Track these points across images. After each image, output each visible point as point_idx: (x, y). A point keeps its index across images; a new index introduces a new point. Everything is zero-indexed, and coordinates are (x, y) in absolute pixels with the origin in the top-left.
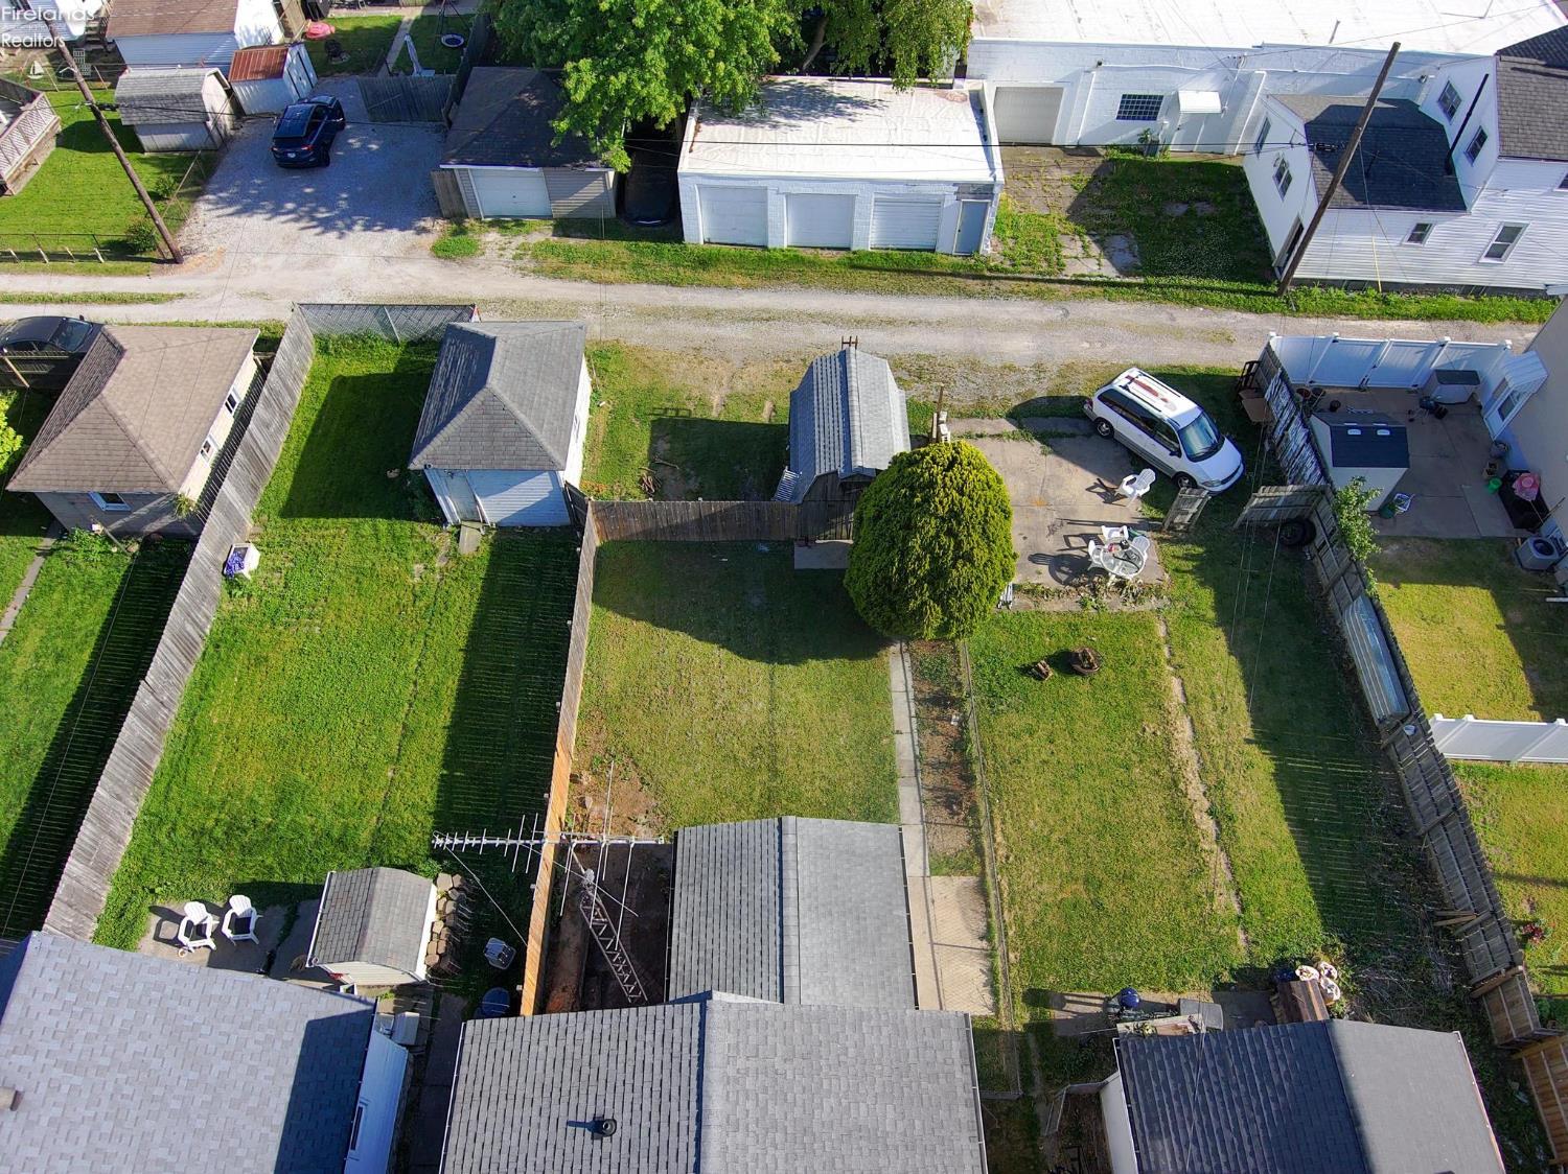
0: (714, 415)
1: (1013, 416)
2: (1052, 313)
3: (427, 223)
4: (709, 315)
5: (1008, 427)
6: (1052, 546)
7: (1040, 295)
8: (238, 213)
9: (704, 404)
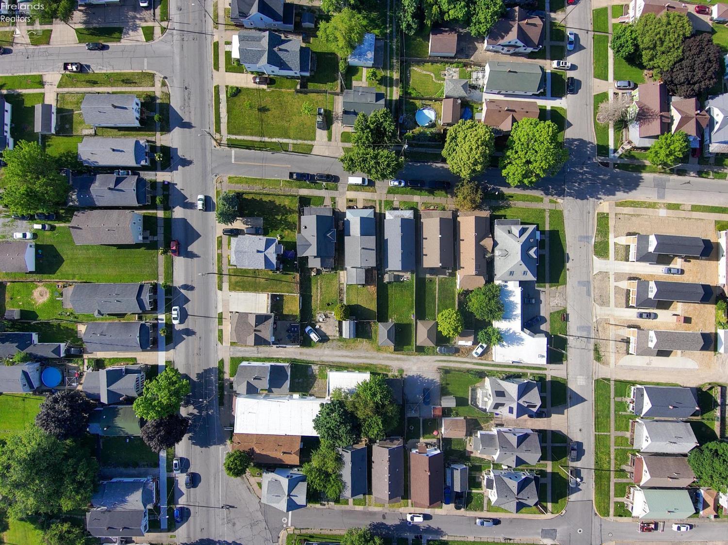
0: (365, 340)
1: (329, 339)
2: (321, 359)
3: (406, 377)
4: (366, 358)
5: (330, 337)
6: (328, 319)
7: (323, 362)
8: (434, 380)
9: (366, 341)
